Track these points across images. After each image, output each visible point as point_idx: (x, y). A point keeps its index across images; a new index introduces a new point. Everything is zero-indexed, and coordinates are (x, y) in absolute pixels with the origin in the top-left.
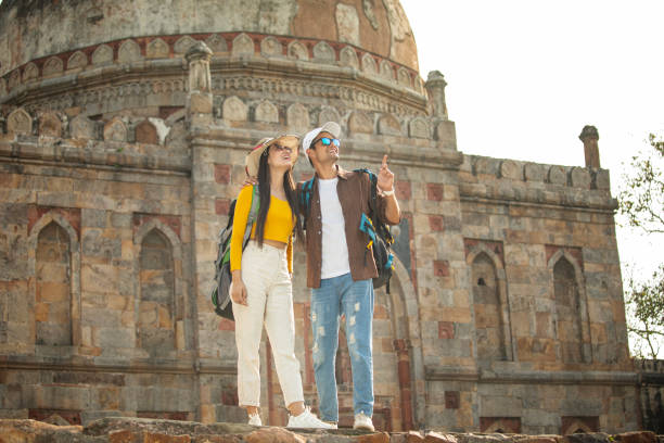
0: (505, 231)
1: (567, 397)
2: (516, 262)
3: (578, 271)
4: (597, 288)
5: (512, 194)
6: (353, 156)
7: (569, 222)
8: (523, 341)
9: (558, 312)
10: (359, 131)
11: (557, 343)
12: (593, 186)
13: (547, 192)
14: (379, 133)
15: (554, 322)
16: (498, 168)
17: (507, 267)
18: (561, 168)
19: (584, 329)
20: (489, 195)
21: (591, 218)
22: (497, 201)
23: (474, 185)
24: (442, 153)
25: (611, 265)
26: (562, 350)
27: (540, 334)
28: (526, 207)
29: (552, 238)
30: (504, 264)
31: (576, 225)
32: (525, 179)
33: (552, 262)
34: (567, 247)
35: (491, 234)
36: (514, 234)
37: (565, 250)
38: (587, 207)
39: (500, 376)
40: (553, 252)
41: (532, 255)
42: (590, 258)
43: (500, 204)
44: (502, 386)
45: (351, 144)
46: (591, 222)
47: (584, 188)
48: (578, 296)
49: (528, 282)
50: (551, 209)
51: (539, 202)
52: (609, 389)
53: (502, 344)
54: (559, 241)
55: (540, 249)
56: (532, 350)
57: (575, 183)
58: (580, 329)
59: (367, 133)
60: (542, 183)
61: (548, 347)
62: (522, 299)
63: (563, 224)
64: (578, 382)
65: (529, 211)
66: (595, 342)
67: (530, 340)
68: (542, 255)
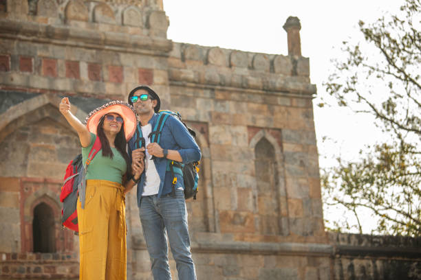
0: (210, 114)
1: (264, 267)
2: (220, 142)
3: (277, 151)
4: (295, 167)
5: (218, 79)
6: (69, 42)
7: (271, 106)
8: (225, 214)
9: (258, 188)
10: (76, 18)
11: (256, 216)
12: (294, 73)
13: (250, 78)
14: (94, 21)
15: (254, 197)
16: (205, 55)
17: (212, 146)
18: (264, 55)
19: (282, 203)
20: (197, 80)
21: (291, 102)
22: (203, 86)
23: (182, 70)
24: (153, 41)
25: (308, 145)
26: (261, 223)
27: (241, 207)
28: (231, 92)
29: (254, 120)
30: (209, 144)
31: (277, 108)
32: (230, 66)
33: (254, 141)
34: (268, 129)
35: (197, 115)
36: (219, 116)
37: (266, 131)
38: (288, 92)
39: (202, 247)
40: (255, 133)
41: (235, 136)
42: (289, 139)
43: (206, 88)
44: (203, 255)
45: (68, 31)
46: (291, 106)
47: (285, 74)
48: (277, 173)
49: (230, 160)
50: (254, 94)
51: (243, 87)
52: (304, 260)
53: (206, 217)
54: (261, 123)
55: (242, 130)
56: (233, 222)
57: (277, 69)
58: (279, 203)
59: (82, 20)
60: (246, 69)
61: (248, 220)
62: (225, 175)
63: (265, 108)
64: (275, 253)
65: (234, 95)
66: (292, 216)
67: (231, 214)
68: (244, 136)
